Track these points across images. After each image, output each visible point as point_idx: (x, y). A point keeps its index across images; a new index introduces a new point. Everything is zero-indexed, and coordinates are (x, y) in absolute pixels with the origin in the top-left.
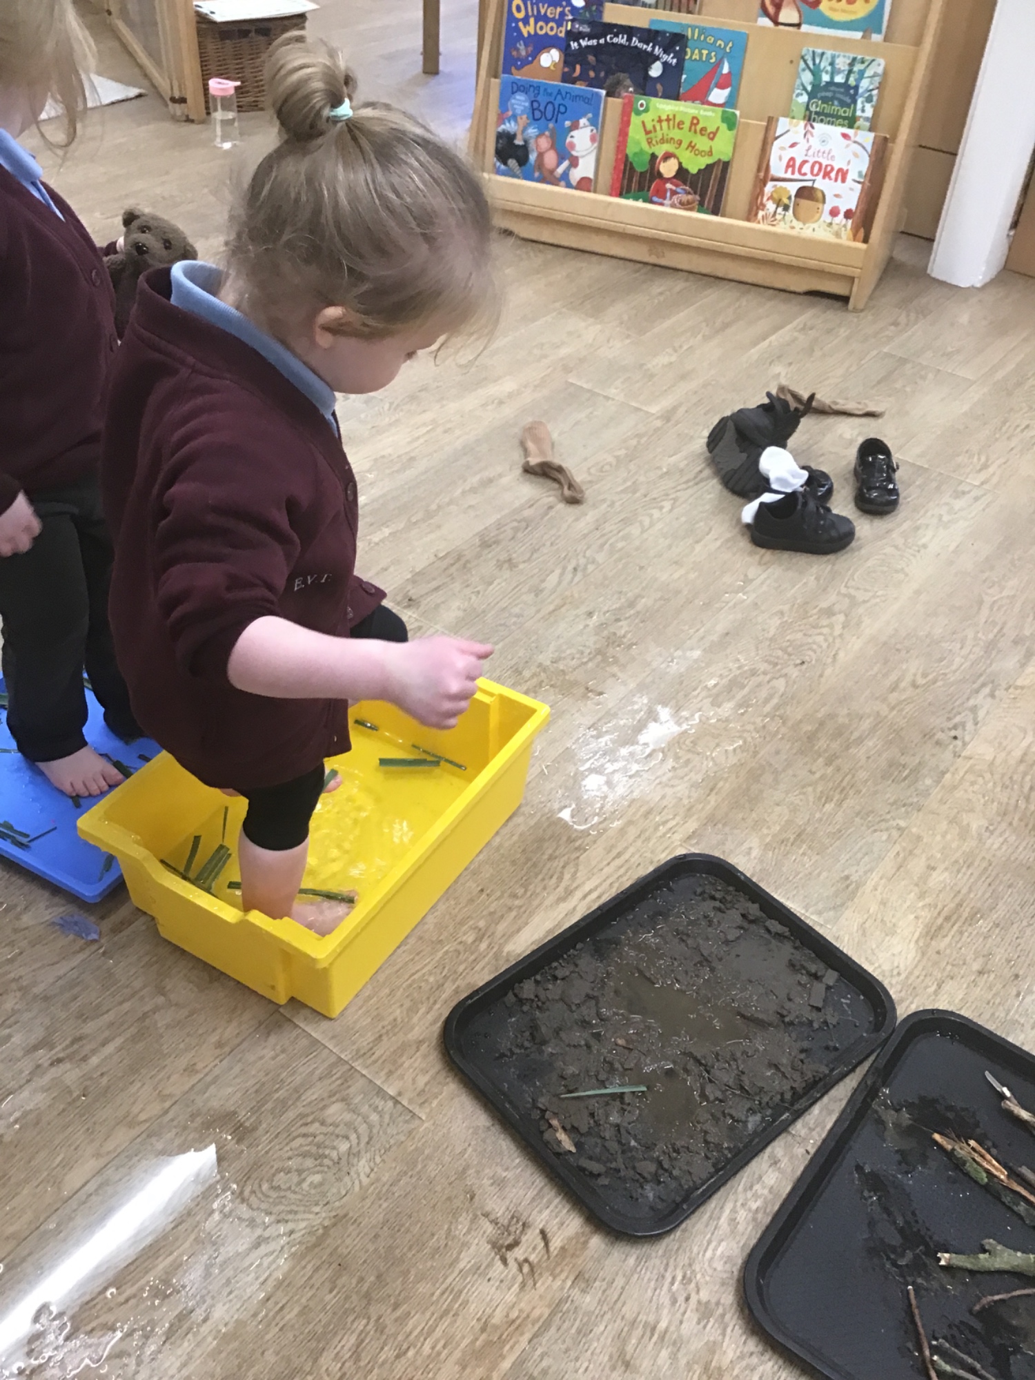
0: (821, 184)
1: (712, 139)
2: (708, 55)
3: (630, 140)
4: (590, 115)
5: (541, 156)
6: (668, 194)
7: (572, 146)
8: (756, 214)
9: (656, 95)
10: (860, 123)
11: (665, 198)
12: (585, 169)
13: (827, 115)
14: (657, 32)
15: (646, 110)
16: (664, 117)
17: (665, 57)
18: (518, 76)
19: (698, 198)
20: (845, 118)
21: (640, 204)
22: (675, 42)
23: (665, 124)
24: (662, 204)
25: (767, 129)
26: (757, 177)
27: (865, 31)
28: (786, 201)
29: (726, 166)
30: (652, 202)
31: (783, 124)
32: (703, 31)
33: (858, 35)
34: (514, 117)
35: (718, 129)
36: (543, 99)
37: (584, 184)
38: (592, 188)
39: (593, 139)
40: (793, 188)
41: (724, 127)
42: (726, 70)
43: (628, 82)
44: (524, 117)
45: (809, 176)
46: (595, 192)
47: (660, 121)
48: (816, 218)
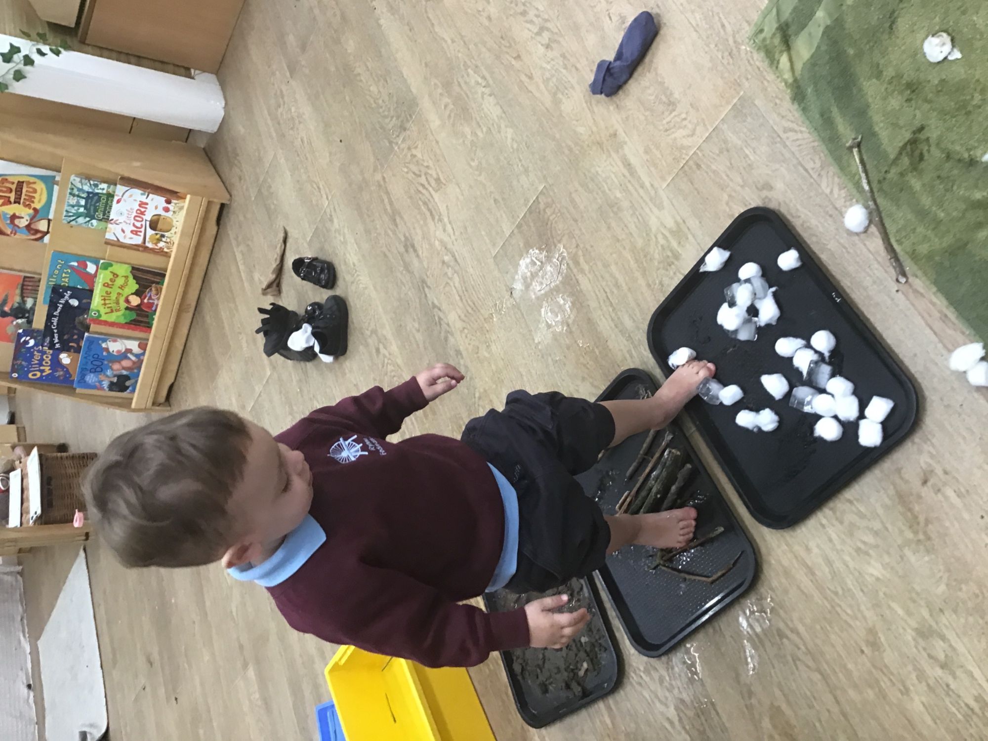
0: (148, 216)
1: (117, 276)
2: (66, 273)
3: (117, 321)
4: (100, 342)
5: (124, 368)
6: (151, 301)
7: (118, 351)
8: (166, 253)
9: (90, 303)
10: (111, 190)
11: (153, 303)
12: (134, 345)
13: (105, 209)
14: (51, 301)
15: (98, 311)
16: (103, 302)
17: (67, 297)
18: (75, 378)
19: (154, 285)
20: (108, 200)
21: (156, 317)
22: (57, 292)
23: (107, 302)
24: (157, 305)
25: (112, 245)
26: (142, 251)
27: (54, 184)
28: (158, 236)
29: (134, 268)
30: (155, 310)
31: (109, 236)
32: (51, 276)
33: (56, 188)
34: (100, 382)
35: (111, 272)
36: (89, 366)
37: (143, 347)
38: (145, 342)
39: (115, 341)
40: (150, 232)
41: (110, 269)
42: (75, 264)
43: (81, 318)
44: (100, 376)
45: (143, 223)
46: (148, 340)
47: (105, 304)
48: (169, 220)
